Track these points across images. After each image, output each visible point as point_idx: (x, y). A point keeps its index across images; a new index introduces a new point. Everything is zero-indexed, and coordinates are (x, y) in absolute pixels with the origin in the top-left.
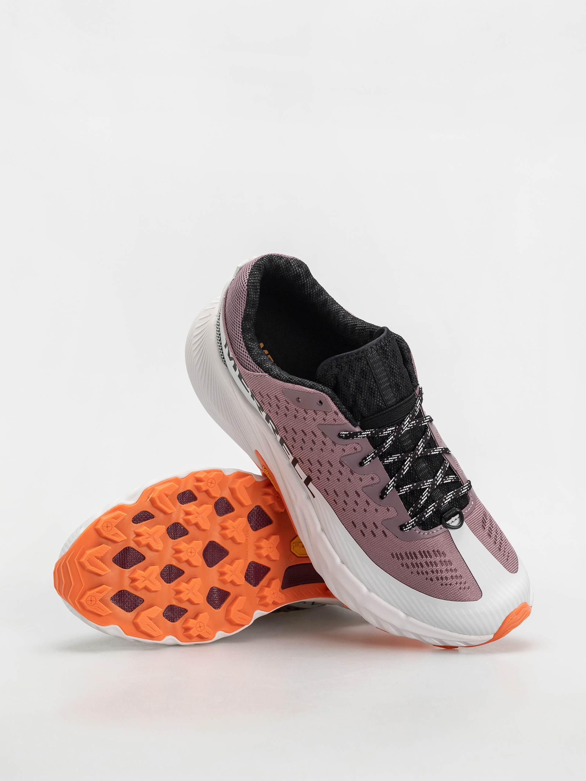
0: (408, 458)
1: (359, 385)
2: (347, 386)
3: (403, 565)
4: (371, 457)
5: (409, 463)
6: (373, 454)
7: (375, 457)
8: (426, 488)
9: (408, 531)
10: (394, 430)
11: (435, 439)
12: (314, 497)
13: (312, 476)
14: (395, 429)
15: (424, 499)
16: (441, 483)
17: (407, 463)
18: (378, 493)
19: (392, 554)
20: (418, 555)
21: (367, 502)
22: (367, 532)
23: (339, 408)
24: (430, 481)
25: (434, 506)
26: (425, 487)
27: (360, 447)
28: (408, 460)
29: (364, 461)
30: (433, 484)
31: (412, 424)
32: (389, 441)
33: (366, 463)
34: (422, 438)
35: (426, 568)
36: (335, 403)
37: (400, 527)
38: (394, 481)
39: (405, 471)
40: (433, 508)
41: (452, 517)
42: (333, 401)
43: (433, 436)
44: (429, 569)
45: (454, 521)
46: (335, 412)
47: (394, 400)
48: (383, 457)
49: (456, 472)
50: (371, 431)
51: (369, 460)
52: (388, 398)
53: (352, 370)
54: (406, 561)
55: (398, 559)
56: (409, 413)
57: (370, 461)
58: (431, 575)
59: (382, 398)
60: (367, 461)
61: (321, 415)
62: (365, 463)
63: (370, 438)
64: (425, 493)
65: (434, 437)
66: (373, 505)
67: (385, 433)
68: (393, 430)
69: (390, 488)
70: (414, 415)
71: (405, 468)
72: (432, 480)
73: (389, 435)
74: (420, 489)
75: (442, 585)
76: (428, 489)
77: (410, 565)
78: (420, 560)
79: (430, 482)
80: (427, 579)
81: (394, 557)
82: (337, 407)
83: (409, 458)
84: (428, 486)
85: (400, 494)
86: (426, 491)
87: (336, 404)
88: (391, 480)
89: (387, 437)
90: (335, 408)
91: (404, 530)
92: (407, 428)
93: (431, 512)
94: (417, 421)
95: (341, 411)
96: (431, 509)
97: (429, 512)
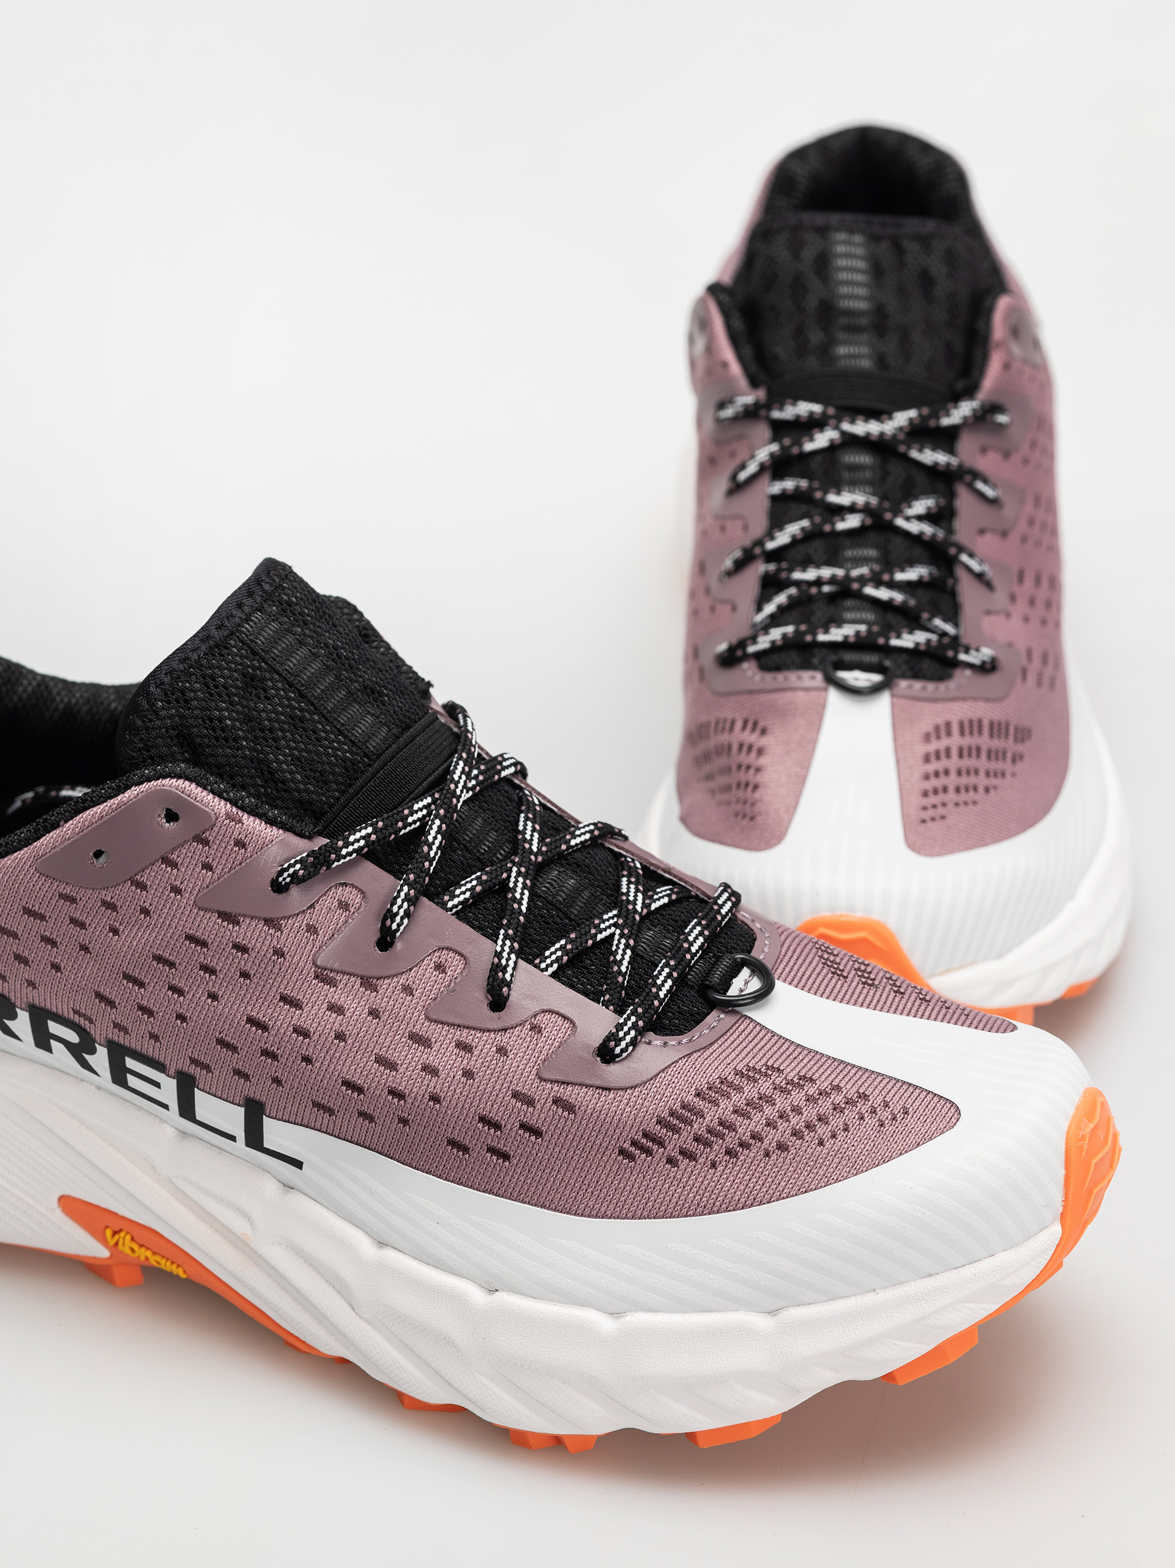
0: (510, 874)
1: (260, 724)
2: (226, 740)
3: (671, 1161)
4: (403, 901)
5: (520, 880)
6: (406, 888)
7: (416, 898)
10: (434, 805)
12: (298, 1164)
13: (258, 1090)
15: (624, 957)
16: (645, 911)
18: (480, 998)
19: (622, 1152)
20: (700, 1104)
21: (460, 1045)
22: (511, 1139)
23: (234, 803)
24: (612, 914)
26: (605, 934)
27: (355, 892)
29: (388, 922)
31: (473, 777)
32: (434, 837)
33: (399, 925)
35: (744, 1128)
36: (213, 792)
37: (598, 1055)
38: (506, 938)
39: (525, 904)
41: (732, 979)
42: (205, 788)
44: (757, 1121)
45: (745, 985)
46: (228, 816)
47: (384, 731)
49: (669, 873)
51: (402, 912)
52: (363, 731)
53: (216, 687)
54: (674, 1143)
55: (648, 1152)
58: (771, 1138)
59: (345, 737)
60: (398, 919)
61: (190, 855)
62: (394, 926)
63: (372, 854)
64: (620, 943)
65: (554, 805)
66: (484, 1043)
68: (430, 805)
69: (508, 960)
71: (518, 897)
72: (615, 911)
73: (424, 822)
74: (596, 942)
75: (821, 1143)
76: (618, 933)
77: (693, 1146)
78: (712, 1115)
79: (612, 918)
80: (767, 1154)
81: (631, 1157)
82: (226, 800)
83: (514, 871)
84: (613, 926)
86: (617, 937)
87: (219, 794)
88: (497, 938)
89: (422, 829)
90: (220, 807)
91: (618, 1050)
92: (465, 791)
93: (669, 982)
94: (484, 768)
95: (243, 809)
96: (664, 973)
97: (663, 986)
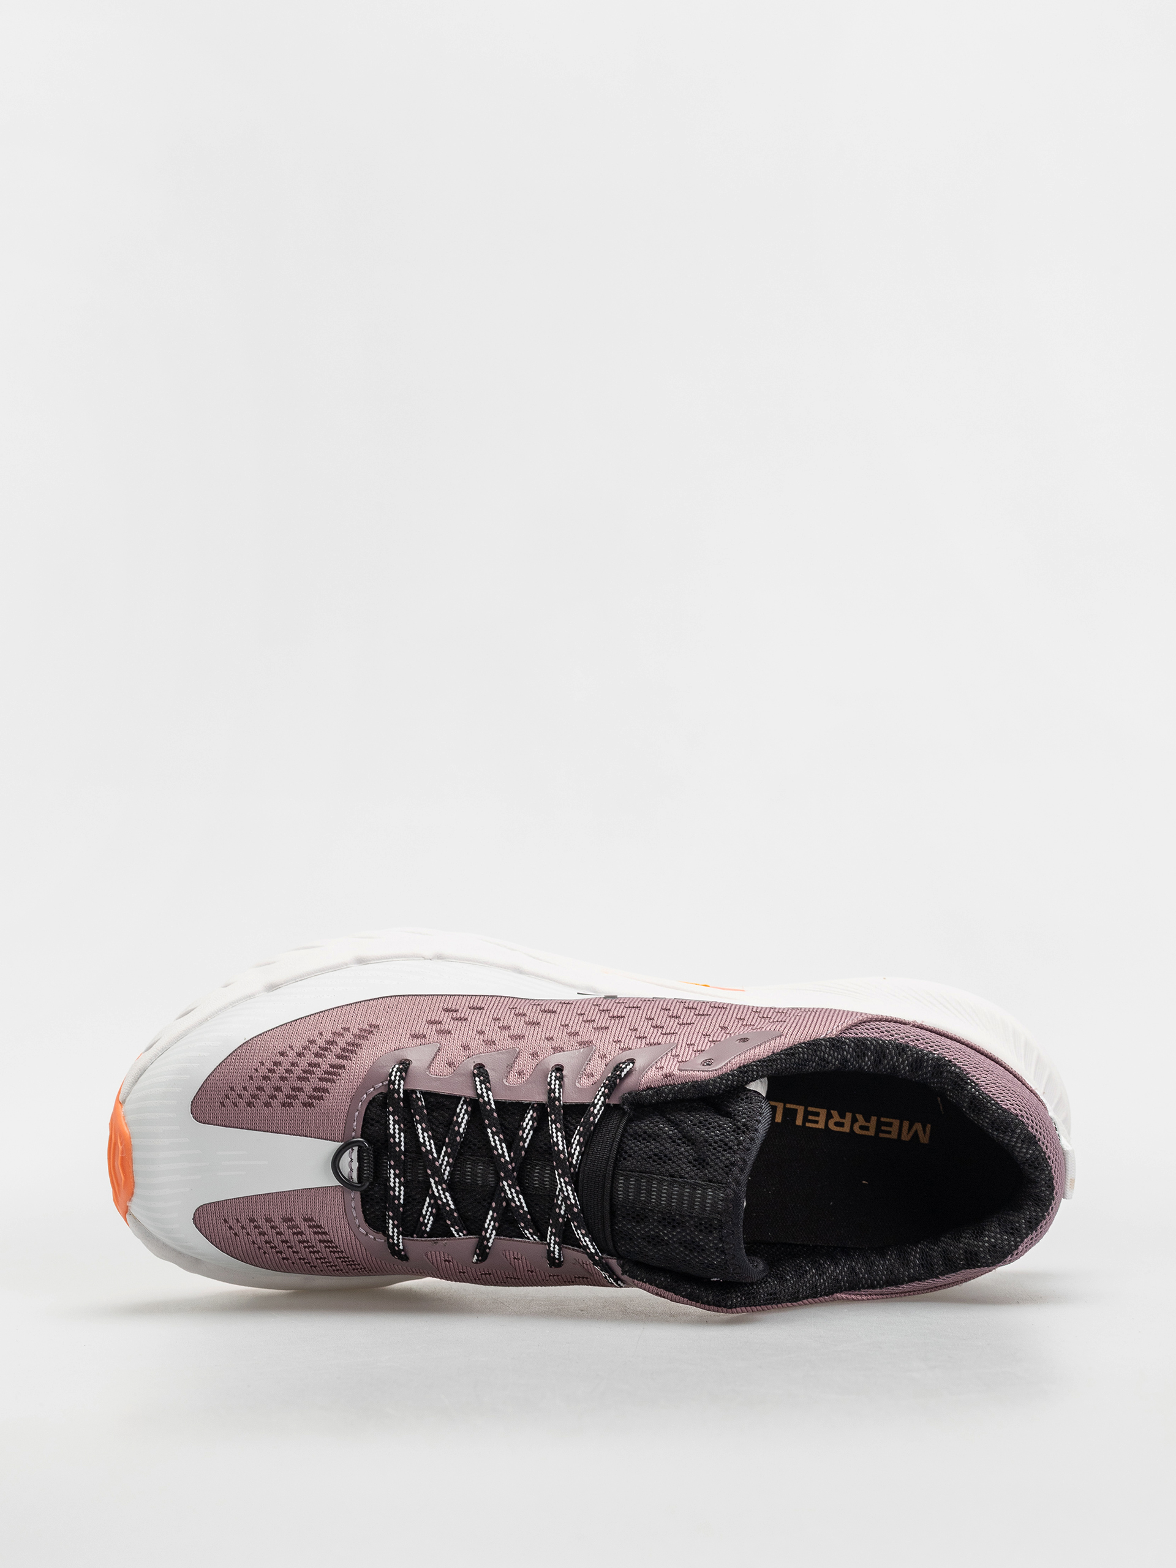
0: (509, 1156)
3: (345, 1029)
4: (555, 1089)
5: (500, 1152)
6: (557, 1096)
7: (549, 1097)
8: (439, 1153)
9: (391, 1070)
10: (570, 1159)
11: (513, 1240)
14: (571, 1163)
15: (423, 1136)
16: (430, 1192)
17: (502, 1149)
18: (489, 1064)
19: (376, 1027)
21: (492, 1043)
23: (673, 1085)
24: (447, 1173)
25: (399, 1144)
26: (443, 1153)
28: (506, 1154)
30: (437, 1172)
31: (562, 1204)
32: (558, 1137)
34: (529, 1212)
38: (489, 1103)
39: (490, 1135)
40: (397, 1140)
41: (359, 1165)
43: (521, 1240)
45: (350, 1163)
47: (620, 1193)
48: (542, 1111)
50: (595, 1116)
55: (361, 1030)
56: (582, 1211)
57: (550, 1084)
63: (585, 1107)
64: (430, 1145)
66: (478, 1048)
67: (576, 1139)
68: (573, 1158)
69: (481, 1089)
70: (575, 1217)
71: (496, 1138)
72: (446, 1177)
73: (569, 1144)
74: (444, 1144)
76: (435, 1155)
79: (445, 1170)
81: (370, 1026)
82: (680, 1083)
83: (507, 1158)
84: (440, 1162)
85: (462, 1102)
86: (434, 1150)
88: (494, 1101)
89: (568, 1138)
93: (392, 1132)
94: (561, 1220)
95: (667, 1086)
96: (397, 1136)
97: (394, 1128)
